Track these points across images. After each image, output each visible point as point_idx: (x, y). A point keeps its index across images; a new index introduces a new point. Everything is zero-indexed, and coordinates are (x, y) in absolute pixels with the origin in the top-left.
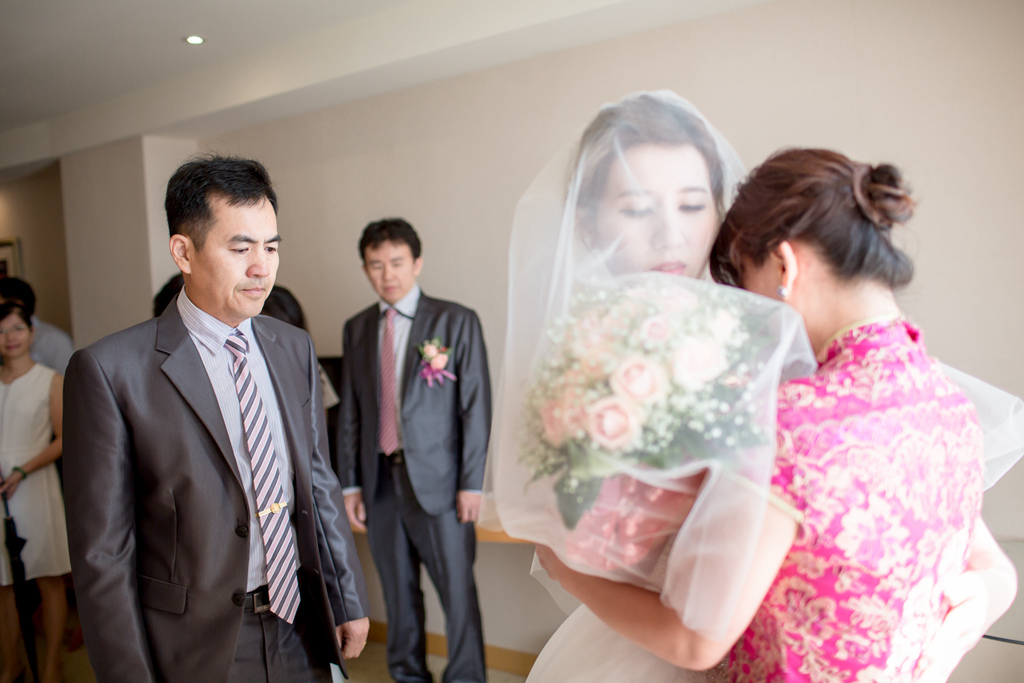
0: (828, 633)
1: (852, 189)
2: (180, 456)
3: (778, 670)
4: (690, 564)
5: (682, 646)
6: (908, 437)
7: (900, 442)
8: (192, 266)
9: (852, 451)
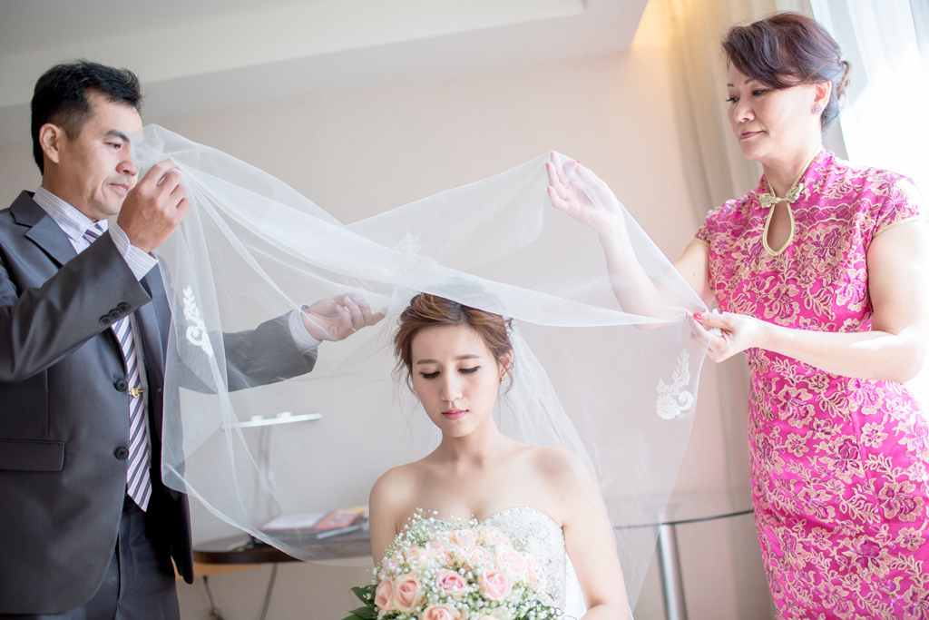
8: (60, 156)
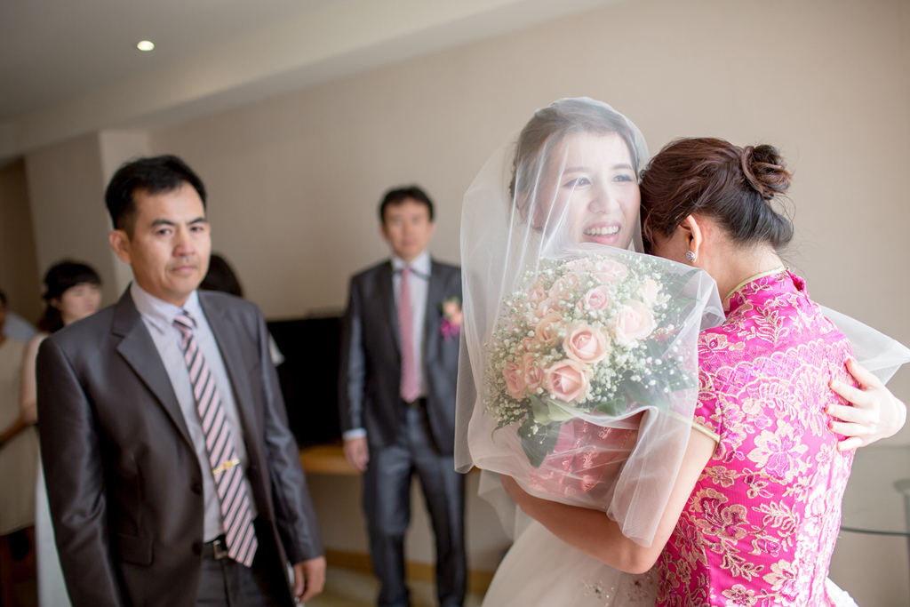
0: (742, 534)
1: (741, 168)
2: (138, 426)
3: (701, 568)
4: (632, 488)
5: (625, 554)
6: (804, 369)
7: (798, 374)
8: (130, 256)
9: (762, 384)
